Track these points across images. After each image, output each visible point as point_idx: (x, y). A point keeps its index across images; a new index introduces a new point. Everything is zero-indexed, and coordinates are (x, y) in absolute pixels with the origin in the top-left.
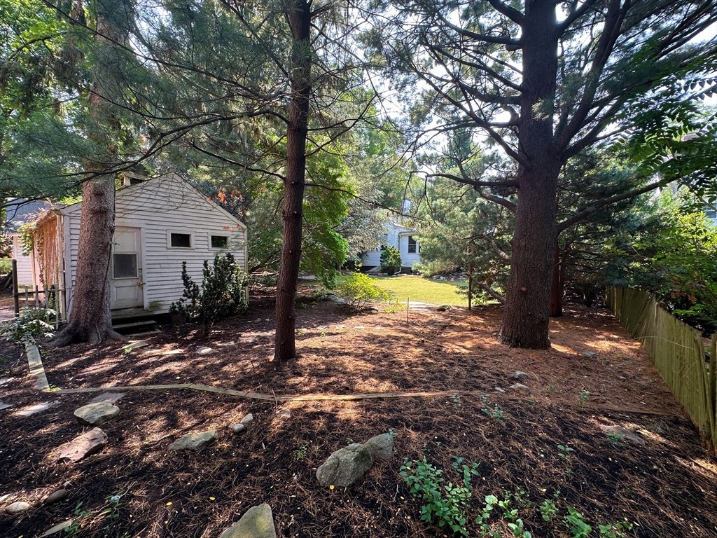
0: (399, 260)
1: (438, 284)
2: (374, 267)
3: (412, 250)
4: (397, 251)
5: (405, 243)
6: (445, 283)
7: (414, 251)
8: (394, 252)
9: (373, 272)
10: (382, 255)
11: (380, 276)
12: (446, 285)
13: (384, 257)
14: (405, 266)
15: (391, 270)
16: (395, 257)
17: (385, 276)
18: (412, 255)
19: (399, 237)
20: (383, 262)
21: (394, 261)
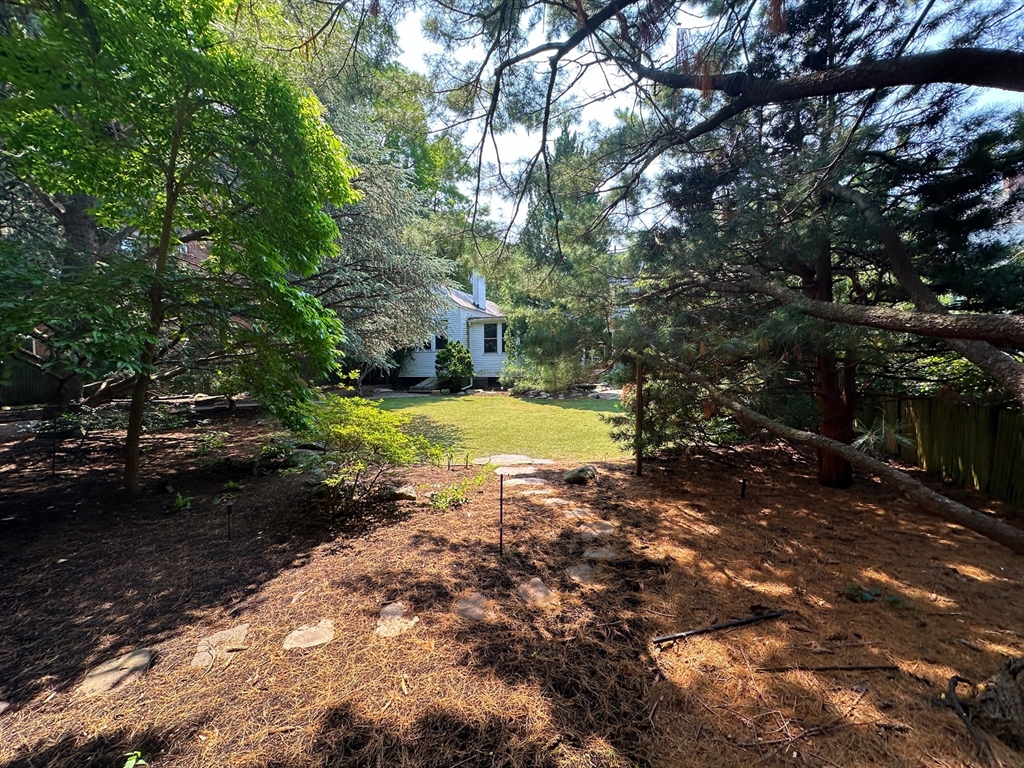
0: (469, 366)
1: (539, 406)
2: (424, 379)
3: (490, 348)
4: (464, 350)
5: (479, 336)
6: (552, 403)
7: (495, 351)
8: (459, 352)
9: (423, 388)
10: (438, 356)
11: (435, 394)
12: (554, 407)
13: (442, 361)
14: (480, 376)
15: (454, 384)
16: (461, 360)
17: (445, 395)
18: (491, 357)
19: (468, 326)
20: (441, 369)
21: (460, 368)
